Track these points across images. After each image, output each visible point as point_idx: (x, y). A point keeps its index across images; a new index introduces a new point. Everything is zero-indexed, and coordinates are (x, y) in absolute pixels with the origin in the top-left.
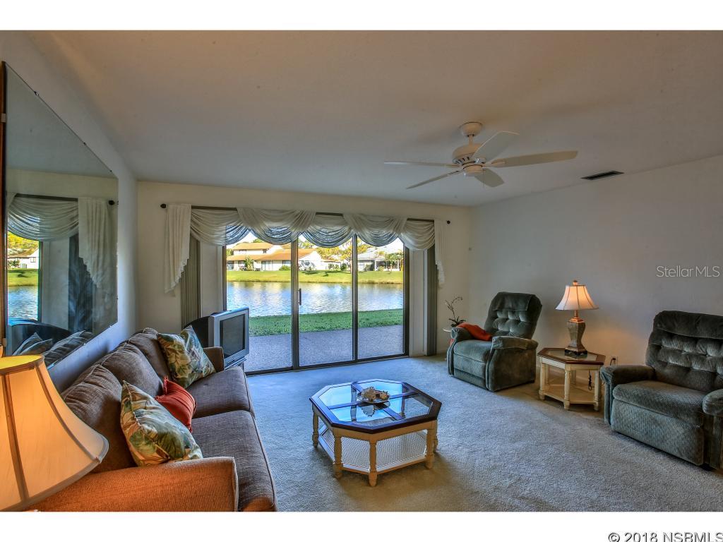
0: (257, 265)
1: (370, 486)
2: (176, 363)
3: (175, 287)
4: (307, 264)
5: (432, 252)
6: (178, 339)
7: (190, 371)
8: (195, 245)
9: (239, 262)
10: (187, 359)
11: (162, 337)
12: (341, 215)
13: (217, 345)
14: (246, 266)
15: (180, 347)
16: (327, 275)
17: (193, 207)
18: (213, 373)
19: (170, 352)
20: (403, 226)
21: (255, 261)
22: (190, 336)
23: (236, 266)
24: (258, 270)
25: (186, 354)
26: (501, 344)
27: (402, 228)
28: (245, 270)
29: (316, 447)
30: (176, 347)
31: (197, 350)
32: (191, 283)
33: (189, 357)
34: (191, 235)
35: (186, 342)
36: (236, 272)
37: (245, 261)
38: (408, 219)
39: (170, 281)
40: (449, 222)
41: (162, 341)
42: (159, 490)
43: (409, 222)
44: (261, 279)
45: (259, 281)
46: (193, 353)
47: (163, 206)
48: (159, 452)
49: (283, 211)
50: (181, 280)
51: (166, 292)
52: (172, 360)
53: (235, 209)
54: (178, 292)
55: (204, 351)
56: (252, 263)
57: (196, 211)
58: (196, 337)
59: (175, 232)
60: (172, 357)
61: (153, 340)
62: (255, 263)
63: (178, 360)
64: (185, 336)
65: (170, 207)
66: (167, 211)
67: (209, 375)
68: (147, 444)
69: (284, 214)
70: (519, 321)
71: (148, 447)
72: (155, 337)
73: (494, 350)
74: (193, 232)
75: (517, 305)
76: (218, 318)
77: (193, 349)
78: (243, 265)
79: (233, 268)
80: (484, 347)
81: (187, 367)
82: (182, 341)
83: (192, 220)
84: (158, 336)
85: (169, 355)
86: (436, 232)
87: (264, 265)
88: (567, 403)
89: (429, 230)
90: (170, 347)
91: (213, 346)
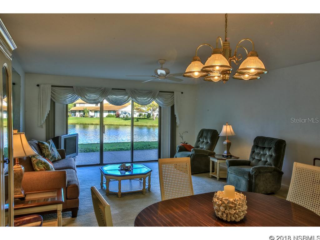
0: (92, 114)
1: (118, 197)
2: (45, 153)
3: (43, 123)
4: (125, 113)
5: (173, 108)
6: (46, 144)
7: (51, 157)
8: (53, 104)
9: (80, 111)
10: (50, 152)
11: (40, 142)
12: (125, 90)
13: (63, 148)
14: (84, 114)
15: (47, 147)
16: (138, 121)
17: (52, 86)
18: (60, 159)
19: (43, 148)
20: (157, 94)
21: (90, 111)
22: (51, 143)
23: (78, 114)
24: (92, 117)
25: (50, 150)
26: (194, 152)
27: (156, 96)
28: (84, 117)
29: (102, 188)
30: (46, 147)
31: (54, 149)
32: (51, 121)
33: (51, 151)
34: (51, 99)
35: (49, 145)
36: (77, 118)
37: (83, 111)
38: (160, 92)
39: (41, 120)
40: (182, 93)
41: (40, 144)
42: (45, 176)
43: (160, 93)
44: (94, 123)
45: (92, 124)
46: (52, 150)
47: (38, 85)
48: (44, 167)
49: (96, 88)
50: (46, 120)
51: (39, 125)
52: (44, 152)
53: (72, 87)
54: (44, 126)
55: (57, 150)
56: (88, 112)
57: (54, 88)
58: (54, 144)
59: (43, 98)
60: (43, 151)
61: (36, 143)
62: (90, 112)
63: (46, 152)
64: (49, 143)
65: (41, 86)
66: (39, 88)
67: (59, 160)
68: (41, 164)
69: (96, 89)
70: (208, 142)
71: (41, 165)
72: (37, 143)
73: (191, 155)
74: (52, 98)
75: (208, 135)
76: (63, 137)
77: (52, 148)
78: (82, 113)
79: (75, 115)
80: (188, 154)
81: (50, 155)
82: (48, 145)
83: (51, 92)
84: (38, 142)
85: (43, 150)
86: (175, 98)
87: (96, 114)
88: (218, 178)
89: (171, 97)
90: (43, 146)
91: (61, 148)
